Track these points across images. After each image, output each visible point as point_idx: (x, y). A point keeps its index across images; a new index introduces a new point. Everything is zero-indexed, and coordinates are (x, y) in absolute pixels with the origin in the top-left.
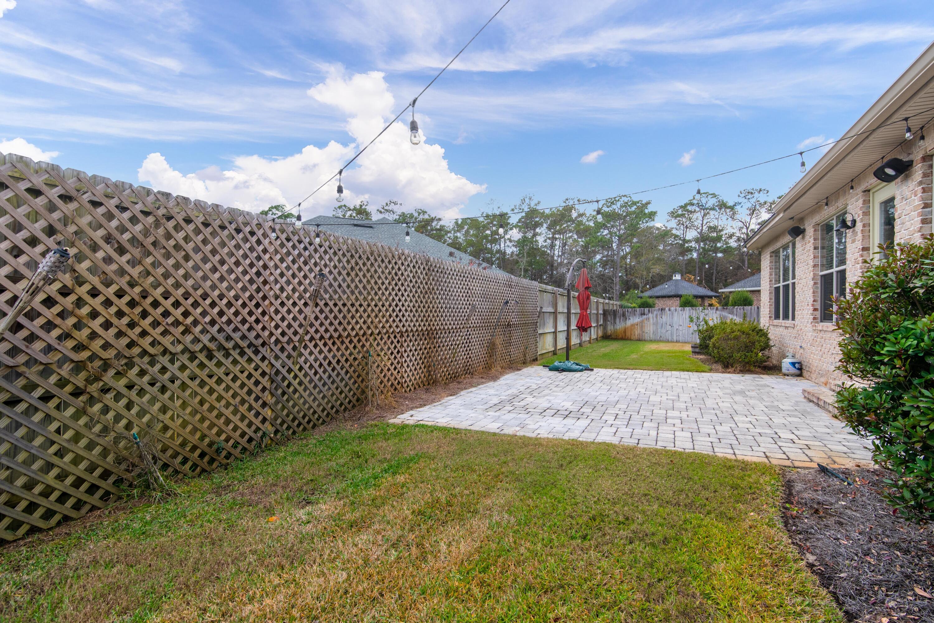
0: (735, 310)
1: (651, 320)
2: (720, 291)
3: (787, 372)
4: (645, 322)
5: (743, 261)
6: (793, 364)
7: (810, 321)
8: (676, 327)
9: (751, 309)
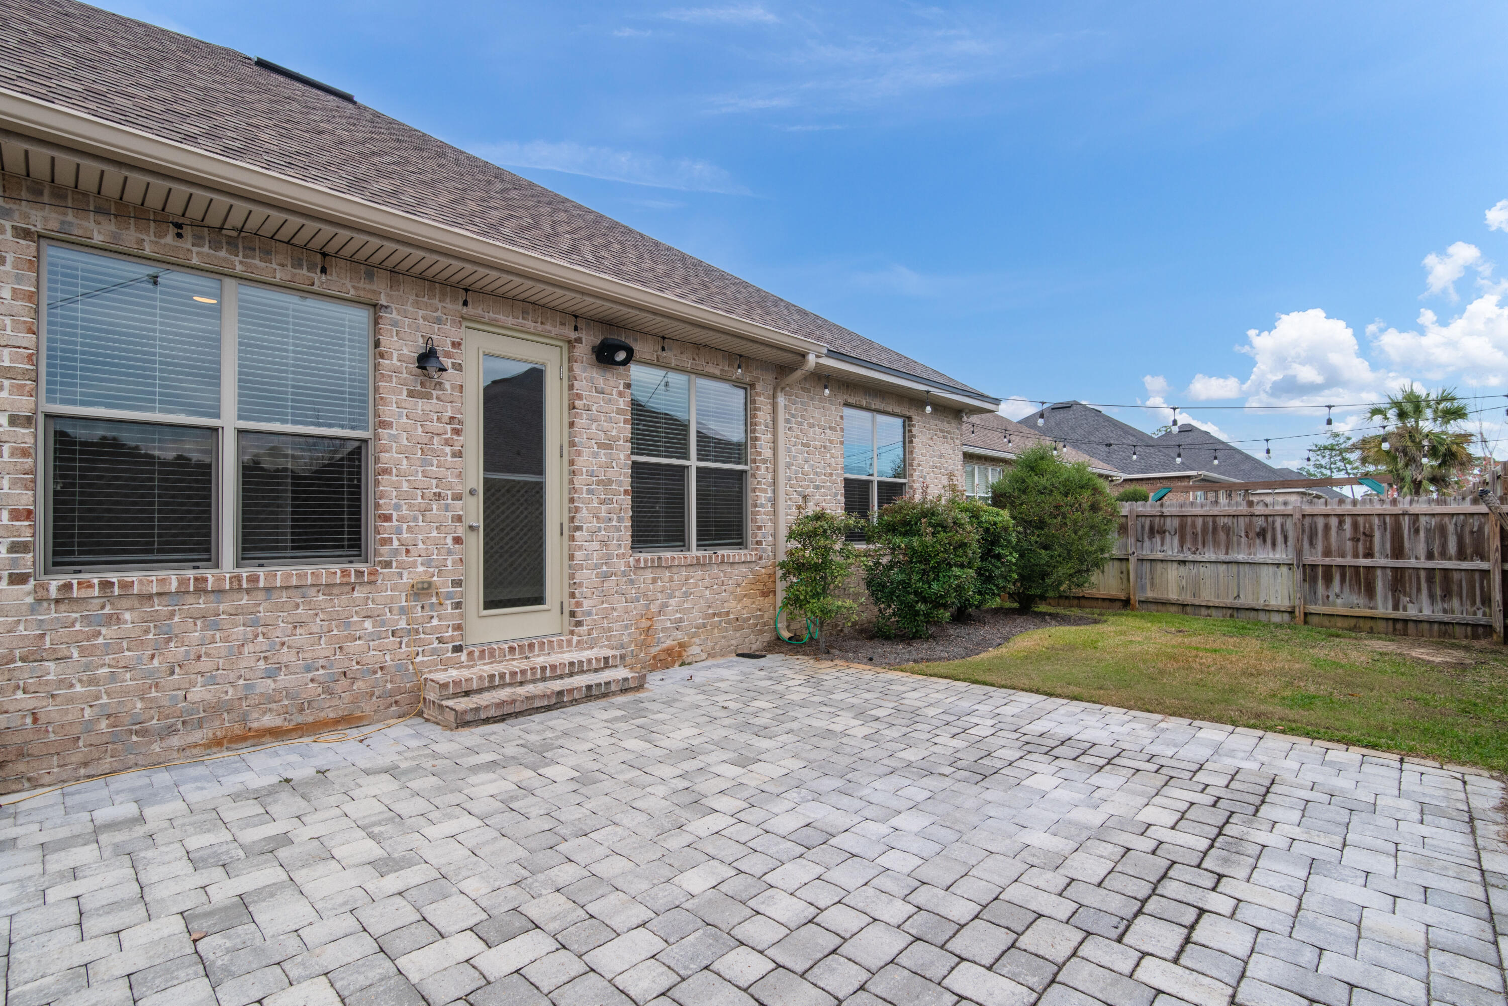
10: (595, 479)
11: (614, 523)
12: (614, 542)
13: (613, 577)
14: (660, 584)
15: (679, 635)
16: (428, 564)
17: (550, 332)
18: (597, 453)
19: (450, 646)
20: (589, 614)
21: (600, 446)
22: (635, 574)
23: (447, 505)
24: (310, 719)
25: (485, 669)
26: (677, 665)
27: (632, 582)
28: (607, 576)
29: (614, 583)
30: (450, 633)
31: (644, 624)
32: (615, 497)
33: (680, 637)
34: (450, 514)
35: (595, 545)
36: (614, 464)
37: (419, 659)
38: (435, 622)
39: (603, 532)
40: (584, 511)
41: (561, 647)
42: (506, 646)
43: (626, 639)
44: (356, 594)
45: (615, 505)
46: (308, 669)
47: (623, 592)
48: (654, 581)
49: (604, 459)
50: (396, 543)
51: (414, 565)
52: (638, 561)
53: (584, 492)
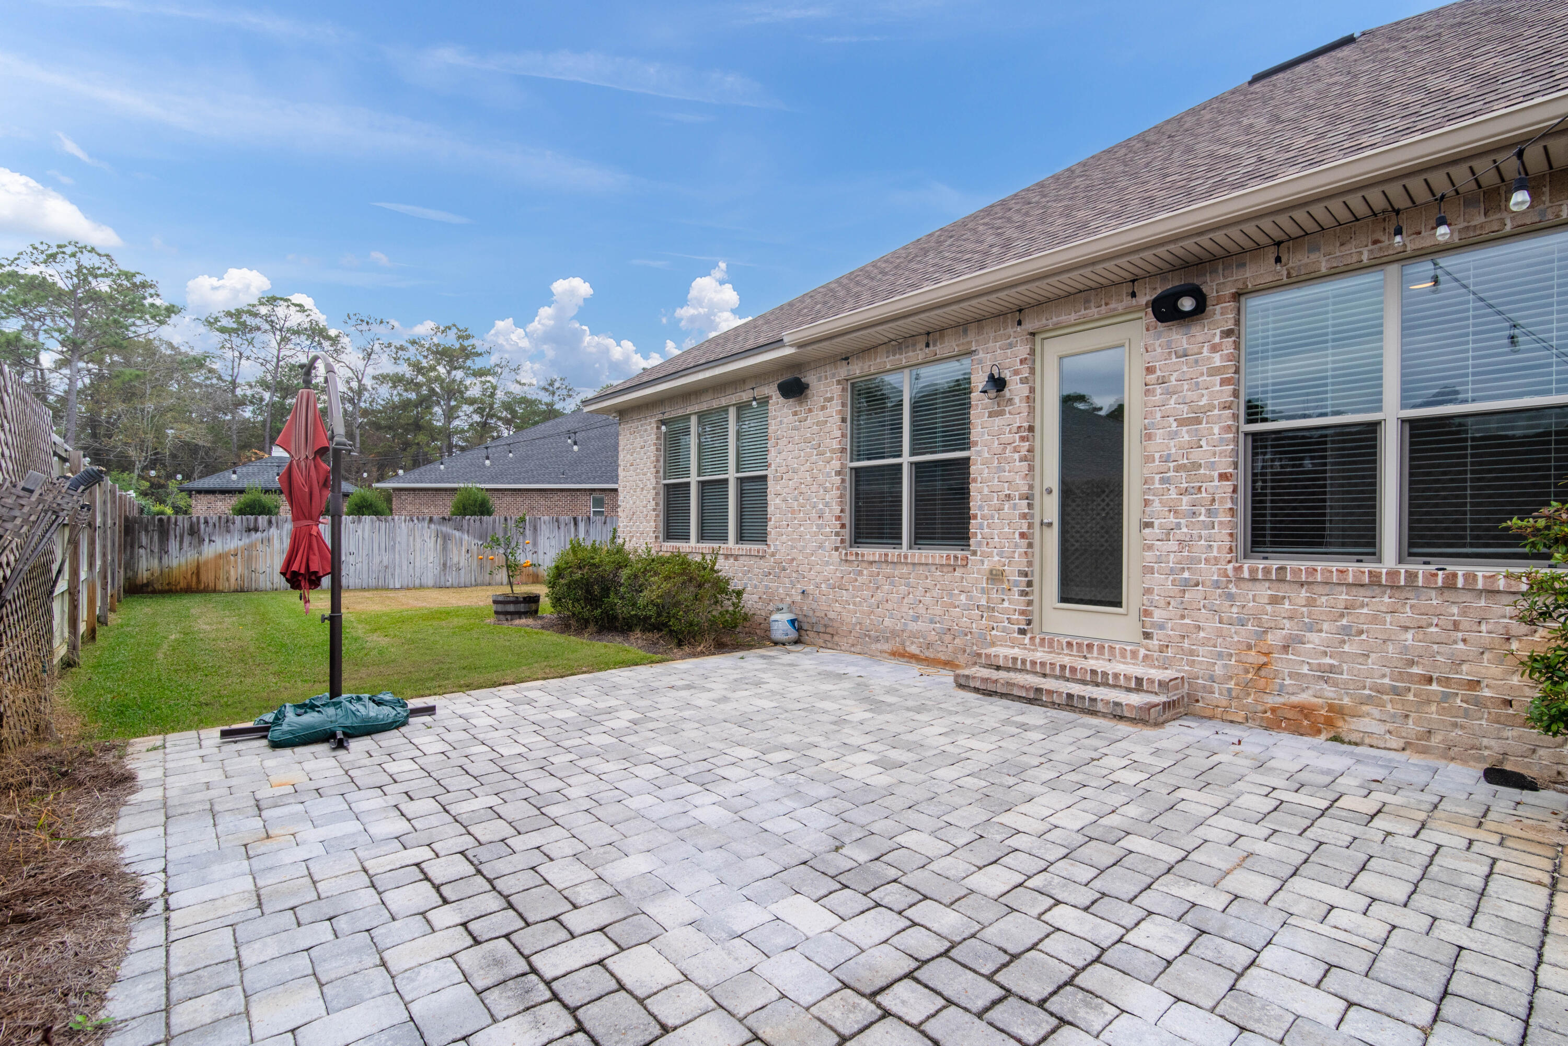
0: (465, 523)
1: (276, 542)
2: (375, 486)
3: (780, 638)
4: (260, 547)
6: (792, 622)
7: (828, 546)
9: (494, 521)
10: (1172, 465)
11: (1202, 518)
12: (1202, 542)
13: (1200, 587)
14: (1287, 606)
15: (1329, 692)
16: (1000, 555)
17: (1115, 309)
18: (1176, 433)
19: (1016, 627)
20: (1161, 627)
21: (1182, 422)
22: (1237, 587)
23: (1015, 505)
24: (932, 656)
25: (1040, 655)
26: (1323, 736)
27: (1231, 597)
28: (1186, 585)
29: (1200, 596)
30: (1016, 617)
31: (1253, 657)
32: (1204, 485)
33: (1331, 695)
34: (1017, 512)
35: (1173, 545)
36: (1203, 443)
37: (994, 632)
38: (1006, 604)
39: (1185, 530)
40: (1156, 504)
41: (1124, 656)
42: (1064, 641)
43: (1219, 671)
44: (956, 574)
45: (1204, 495)
46: (932, 622)
47: (1215, 608)
48: (1275, 600)
49: (1187, 438)
50: (979, 536)
51: (990, 555)
52: (1238, 569)
53: (1157, 481)
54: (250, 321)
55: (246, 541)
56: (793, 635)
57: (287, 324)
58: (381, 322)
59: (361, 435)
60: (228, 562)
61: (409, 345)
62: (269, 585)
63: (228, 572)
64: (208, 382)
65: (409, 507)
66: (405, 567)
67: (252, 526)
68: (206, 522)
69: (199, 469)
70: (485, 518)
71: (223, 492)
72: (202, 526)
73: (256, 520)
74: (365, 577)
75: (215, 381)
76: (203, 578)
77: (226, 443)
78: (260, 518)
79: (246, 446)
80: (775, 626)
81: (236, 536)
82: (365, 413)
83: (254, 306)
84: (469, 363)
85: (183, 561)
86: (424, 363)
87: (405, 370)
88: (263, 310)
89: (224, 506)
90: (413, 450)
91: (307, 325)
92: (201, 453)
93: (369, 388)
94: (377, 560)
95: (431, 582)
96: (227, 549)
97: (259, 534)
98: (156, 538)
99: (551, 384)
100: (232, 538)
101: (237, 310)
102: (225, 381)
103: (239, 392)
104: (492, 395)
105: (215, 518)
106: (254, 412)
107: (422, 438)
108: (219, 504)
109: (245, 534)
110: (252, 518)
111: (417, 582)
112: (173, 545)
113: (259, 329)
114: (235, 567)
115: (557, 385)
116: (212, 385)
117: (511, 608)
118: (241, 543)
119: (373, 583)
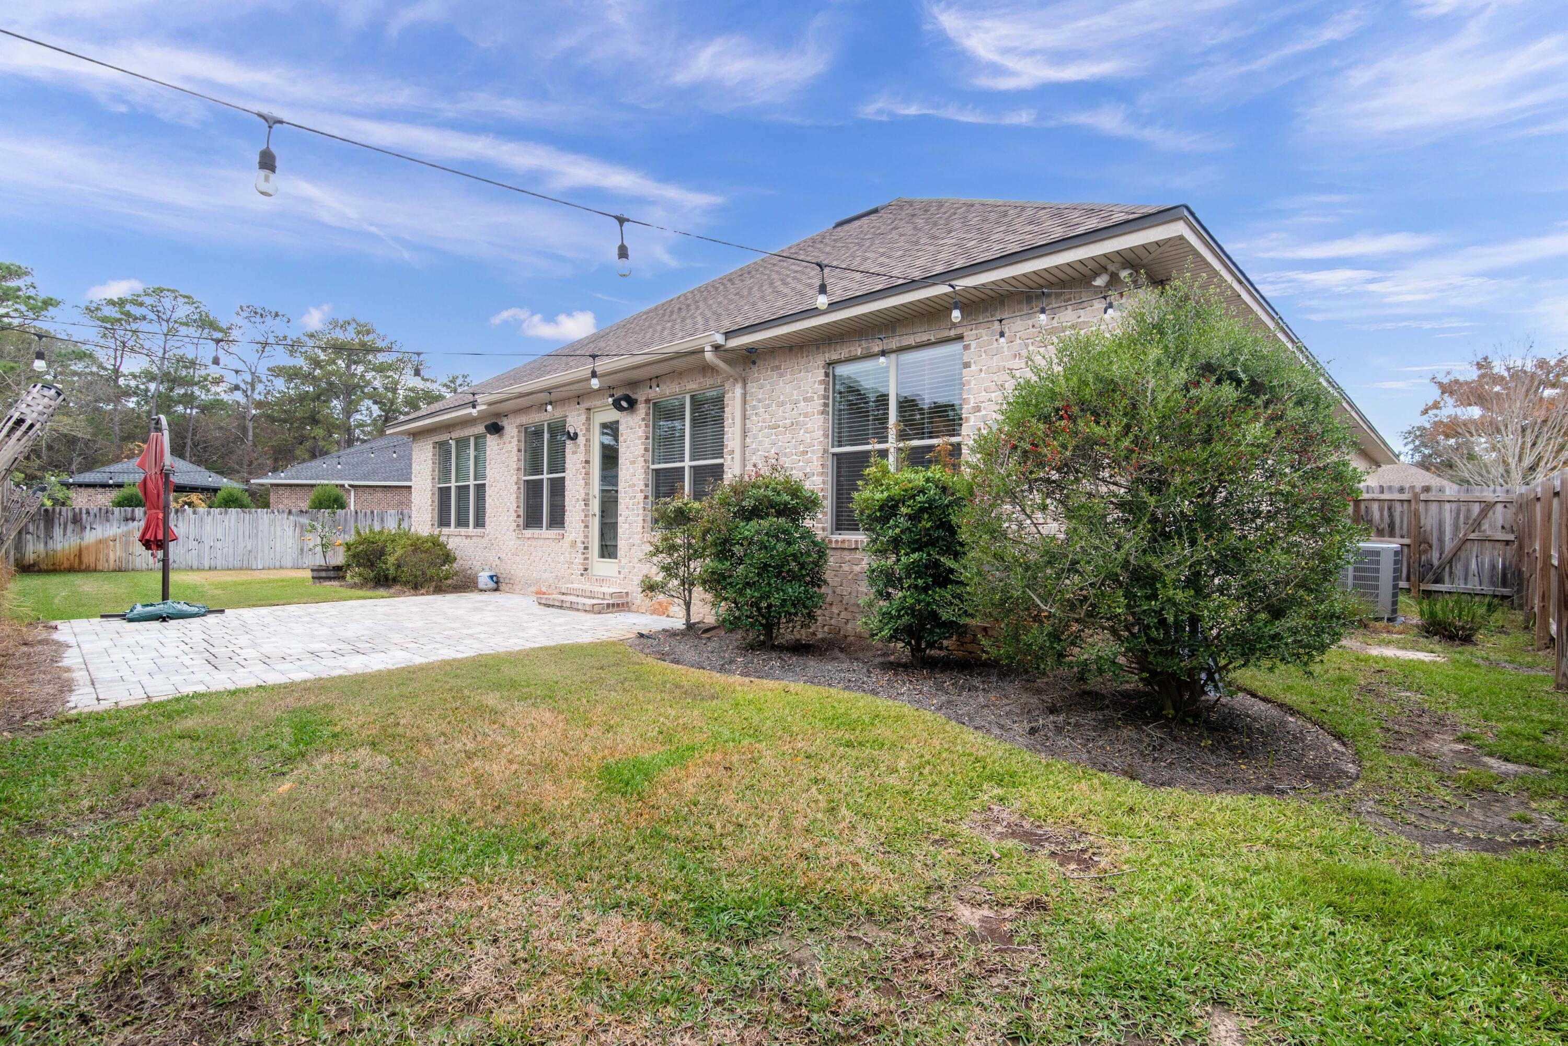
0: (320, 515)
2: (252, 481)
3: (484, 587)
4: (136, 534)
5: (244, 429)
6: (491, 577)
7: (511, 529)
8: (208, 542)
9: (346, 514)
10: (627, 484)
11: (635, 512)
12: (635, 524)
13: (634, 547)
16: (574, 532)
18: (629, 468)
19: (580, 572)
21: (631, 463)
23: (581, 504)
28: (632, 545)
29: (635, 551)
30: (580, 566)
34: (582, 508)
35: (627, 526)
38: (576, 560)
39: (631, 518)
41: (613, 584)
44: (559, 544)
47: (639, 557)
49: (632, 471)
50: (567, 521)
51: (571, 532)
52: (644, 537)
54: (136, 311)
55: (124, 528)
56: (492, 585)
57: (175, 316)
58: (277, 315)
59: (254, 428)
60: (108, 547)
61: (307, 339)
62: (144, 566)
63: (108, 555)
64: (87, 370)
65: (286, 502)
66: (266, 552)
67: (129, 516)
68: (88, 513)
69: (77, 461)
70: (339, 511)
71: (104, 486)
72: (84, 516)
73: (133, 511)
74: (231, 559)
75: (94, 369)
76: (85, 560)
77: (108, 434)
78: (137, 510)
79: (129, 437)
80: (480, 580)
81: (115, 524)
82: (259, 405)
83: (139, 296)
84: (370, 357)
85: (67, 545)
86: (322, 356)
87: (300, 362)
88: (148, 301)
89: (104, 499)
90: (308, 444)
91: (196, 317)
92: (80, 445)
93: (264, 379)
94: (241, 545)
95: (290, 565)
96: (106, 535)
97: (136, 523)
98: (42, 525)
99: (453, 382)
100: (111, 526)
101: (120, 299)
102: (106, 369)
103: (122, 381)
104: (394, 391)
105: (96, 510)
106: (138, 403)
107: (319, 432)
108: (100, 496)
109: (123, 523)
110: (130, 509)
111: (278, 564)
112: (57, 532)
113: (144, 318)
114: (114, 551)
115: (458, 382)
116: (92, 373)
117: (323, 574)
118: (119, 531)
119: (238, 565)
